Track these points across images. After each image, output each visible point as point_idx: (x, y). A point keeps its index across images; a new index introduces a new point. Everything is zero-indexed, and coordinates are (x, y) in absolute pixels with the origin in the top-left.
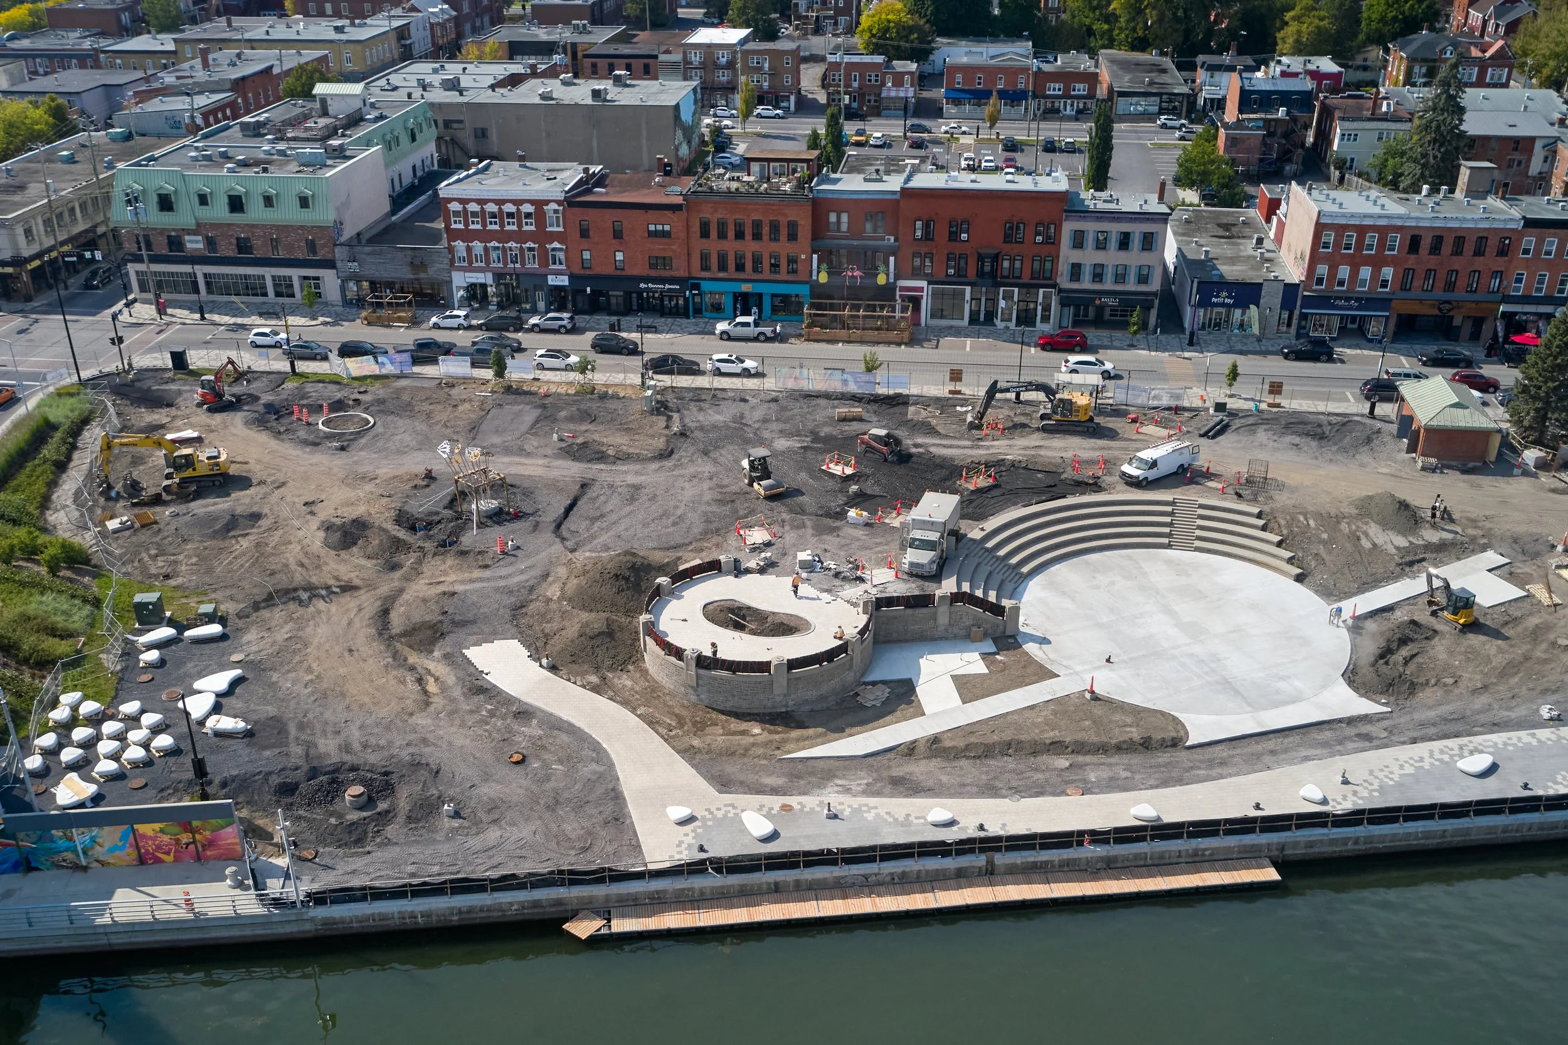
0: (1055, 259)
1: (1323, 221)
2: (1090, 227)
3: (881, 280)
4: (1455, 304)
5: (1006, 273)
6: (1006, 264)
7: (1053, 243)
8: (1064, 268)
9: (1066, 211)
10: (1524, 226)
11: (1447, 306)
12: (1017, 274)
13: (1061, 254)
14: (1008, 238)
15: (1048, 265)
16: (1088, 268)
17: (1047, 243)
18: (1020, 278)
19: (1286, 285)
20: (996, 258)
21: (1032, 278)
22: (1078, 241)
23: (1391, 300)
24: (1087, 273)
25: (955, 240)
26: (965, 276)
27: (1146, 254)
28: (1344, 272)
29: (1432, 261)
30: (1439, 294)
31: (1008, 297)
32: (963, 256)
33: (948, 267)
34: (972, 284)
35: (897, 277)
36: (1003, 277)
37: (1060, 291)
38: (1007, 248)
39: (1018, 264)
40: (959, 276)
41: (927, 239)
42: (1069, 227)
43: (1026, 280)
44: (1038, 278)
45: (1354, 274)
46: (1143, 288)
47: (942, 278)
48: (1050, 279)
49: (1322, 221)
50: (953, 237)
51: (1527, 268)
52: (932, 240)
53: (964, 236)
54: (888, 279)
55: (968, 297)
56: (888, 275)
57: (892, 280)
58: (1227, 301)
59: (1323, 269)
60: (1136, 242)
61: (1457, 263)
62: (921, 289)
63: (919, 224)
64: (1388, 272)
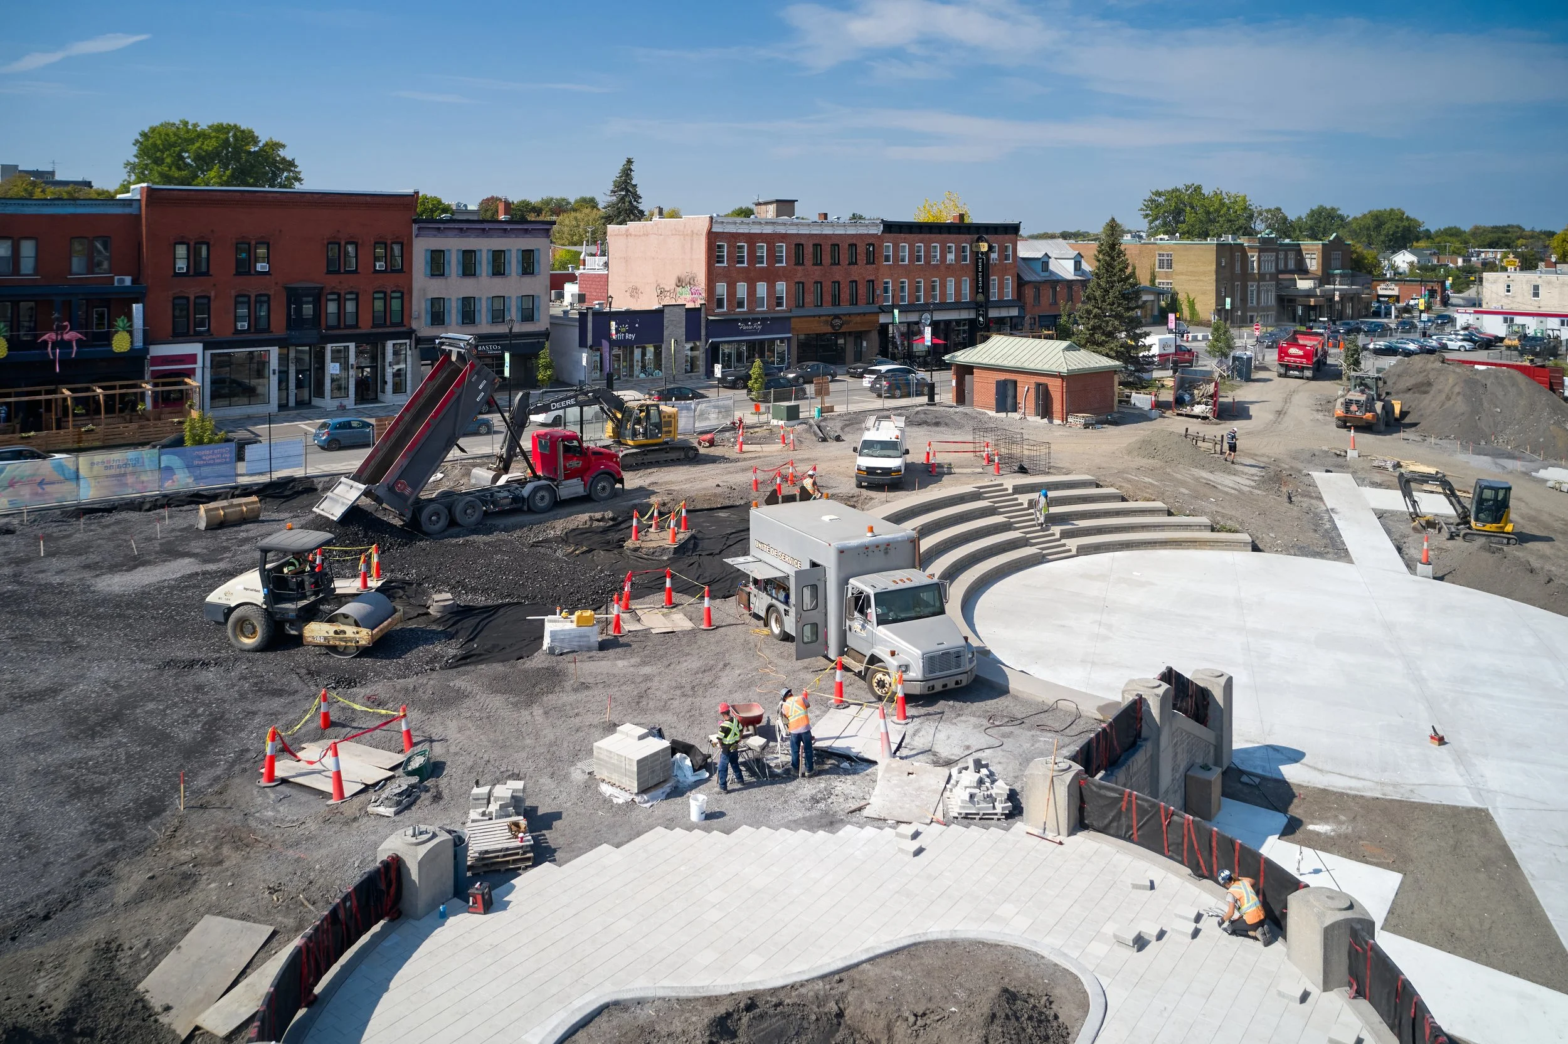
0: (405, 294)
1: (717, 229)
2: (453, 245)
3: (121, 343)
4: (844, 318)
5: (332, 321)
6: (332, 307)
7: (401, 271)
8: (419, 306)
9: (415, 221)
10: (883, 232)
11: (838, 322)
12: (350, 321)
13: (416, 286)
14: (335, 267)
15: (396, 305)
16: (454, 304)
17: (393, 271)
18: (356, 326)
19: (687, 310)
20: (318, 297)
21: (374, 326)
22: (437, 264)
23: (789, 318)
24: (454, 312)
25: (248, 273)
26: (268, 330)
27: (527, 279)
28: (742, 289)
29: (817, 273)
30: (828, 309)
31: (340, 357)
32: (264, 299)
33: (236, 319)
34: (282, 343)
35: (150, 338)
36: (328, 328)
37: (419, 341)
38: (332, 281)
39: (350, 307)
40: (258, 331)
41: (198, 274)
42: (422, 246)
43: (365, 328)
44: (384, 325)
45: (752, 291)
46: (529, 328)
47: (228, 335)
48: (402, 324)
49: (714, 230)
50: (244, 268)
51: (891, 276)
52: (207, 274)
53: (261, 267)
54: (132, 343)
55: (274, 363)
56: (131, 333)
57: (139, 344)
58: (629, 336)
59: (722, 288)
60: (514, 264)
61: (838, 273)
62: (192, 358)
63: (181, 251)
64: (781, 287)
